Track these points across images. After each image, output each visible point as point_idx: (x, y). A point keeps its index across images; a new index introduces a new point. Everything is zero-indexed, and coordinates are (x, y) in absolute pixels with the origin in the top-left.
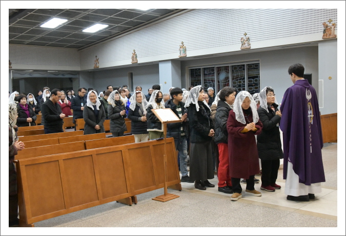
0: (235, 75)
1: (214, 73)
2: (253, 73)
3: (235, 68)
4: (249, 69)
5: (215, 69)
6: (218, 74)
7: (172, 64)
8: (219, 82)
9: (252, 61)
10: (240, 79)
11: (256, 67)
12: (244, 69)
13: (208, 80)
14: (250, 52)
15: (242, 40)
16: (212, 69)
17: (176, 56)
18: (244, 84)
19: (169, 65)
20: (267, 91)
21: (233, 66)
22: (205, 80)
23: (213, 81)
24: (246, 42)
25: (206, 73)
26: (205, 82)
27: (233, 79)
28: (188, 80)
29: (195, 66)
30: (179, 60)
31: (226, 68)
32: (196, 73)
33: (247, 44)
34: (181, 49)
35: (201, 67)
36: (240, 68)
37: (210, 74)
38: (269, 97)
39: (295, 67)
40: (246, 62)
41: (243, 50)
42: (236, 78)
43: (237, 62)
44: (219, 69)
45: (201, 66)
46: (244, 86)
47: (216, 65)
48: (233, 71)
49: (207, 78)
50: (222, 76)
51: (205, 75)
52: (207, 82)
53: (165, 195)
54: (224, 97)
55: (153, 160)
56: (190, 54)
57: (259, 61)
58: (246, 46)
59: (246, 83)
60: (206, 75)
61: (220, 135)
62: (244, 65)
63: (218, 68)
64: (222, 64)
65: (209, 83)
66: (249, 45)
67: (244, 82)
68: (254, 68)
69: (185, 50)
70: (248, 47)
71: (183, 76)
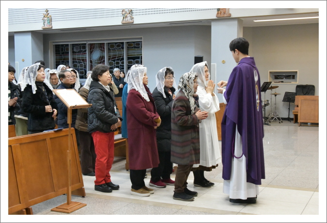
0: (112, 54)
1: (86, 51)
2: (134, 53)
3: (111, 46)
4: (128, 48)
5: (87, 45)
6: (91, 52)
7: (32, 36)
8: (91, 62)
9: (133, 38)
10: (117, 60)
11: (138, 45)
12: (123, 48)
13: (78, 60)
14: (132, 27)
15: (124, 13)
16: (84, 46)
17: (39, 27)
18: (123, 66)
19: (29, 38)
20: (166, 73)
21: (109, 43)
22: (73, 59)
23: (84, 60)
24: (128, 15)
25: (75, 50)
26: (73, 62)
27: (109, 59)
28: (52, 58)
29: (61, 41)
30: (41, 33)
31: (101, 46)
32: (62, 49)
33: (129, 18)
34: (46, 19)
35: (69, 43)
36: (118, 46)
37: (80, 52)
38: (167, 80)
39: (239, 42)
40: (125, 39)
41: (124, 24)
42: (113, 58)
43: (115, 39)
44: (92, 47)
45: (70, 41)
46: (123, 68)
47: (88, 40)
48: (109, 49)
49: (76, 56)
50: (96, 55)
51: (74, 52)
52: (76, 62)
53: (68, 203)
54: (97, 76)
55: (51, 157)
56: (57, 25)
57: (141, 38)
58: (128, 20)
59: (125, 65)
60: (76, 52)
61: (94, 122)
62: (123, 43)
63: (91, 45)
64: (96, 40)
65: (79, 62)
66: (132, 18)
67: (123, 63)
68: (135, 47)
69: (50, 21)
70: (131, 21)
71: (45, 52)
